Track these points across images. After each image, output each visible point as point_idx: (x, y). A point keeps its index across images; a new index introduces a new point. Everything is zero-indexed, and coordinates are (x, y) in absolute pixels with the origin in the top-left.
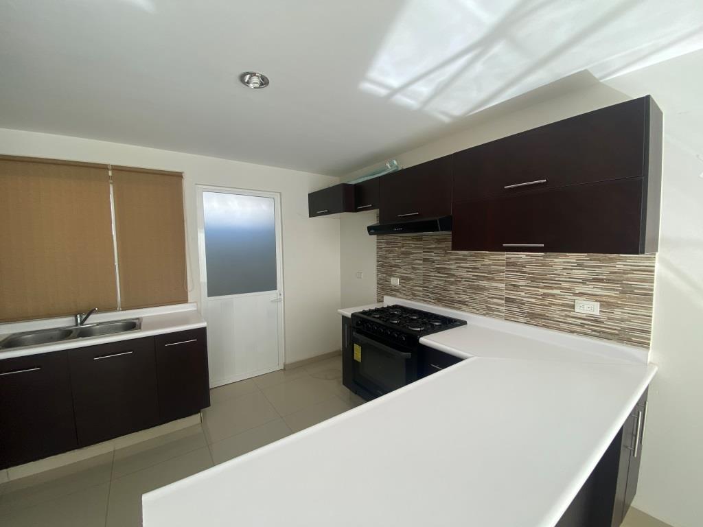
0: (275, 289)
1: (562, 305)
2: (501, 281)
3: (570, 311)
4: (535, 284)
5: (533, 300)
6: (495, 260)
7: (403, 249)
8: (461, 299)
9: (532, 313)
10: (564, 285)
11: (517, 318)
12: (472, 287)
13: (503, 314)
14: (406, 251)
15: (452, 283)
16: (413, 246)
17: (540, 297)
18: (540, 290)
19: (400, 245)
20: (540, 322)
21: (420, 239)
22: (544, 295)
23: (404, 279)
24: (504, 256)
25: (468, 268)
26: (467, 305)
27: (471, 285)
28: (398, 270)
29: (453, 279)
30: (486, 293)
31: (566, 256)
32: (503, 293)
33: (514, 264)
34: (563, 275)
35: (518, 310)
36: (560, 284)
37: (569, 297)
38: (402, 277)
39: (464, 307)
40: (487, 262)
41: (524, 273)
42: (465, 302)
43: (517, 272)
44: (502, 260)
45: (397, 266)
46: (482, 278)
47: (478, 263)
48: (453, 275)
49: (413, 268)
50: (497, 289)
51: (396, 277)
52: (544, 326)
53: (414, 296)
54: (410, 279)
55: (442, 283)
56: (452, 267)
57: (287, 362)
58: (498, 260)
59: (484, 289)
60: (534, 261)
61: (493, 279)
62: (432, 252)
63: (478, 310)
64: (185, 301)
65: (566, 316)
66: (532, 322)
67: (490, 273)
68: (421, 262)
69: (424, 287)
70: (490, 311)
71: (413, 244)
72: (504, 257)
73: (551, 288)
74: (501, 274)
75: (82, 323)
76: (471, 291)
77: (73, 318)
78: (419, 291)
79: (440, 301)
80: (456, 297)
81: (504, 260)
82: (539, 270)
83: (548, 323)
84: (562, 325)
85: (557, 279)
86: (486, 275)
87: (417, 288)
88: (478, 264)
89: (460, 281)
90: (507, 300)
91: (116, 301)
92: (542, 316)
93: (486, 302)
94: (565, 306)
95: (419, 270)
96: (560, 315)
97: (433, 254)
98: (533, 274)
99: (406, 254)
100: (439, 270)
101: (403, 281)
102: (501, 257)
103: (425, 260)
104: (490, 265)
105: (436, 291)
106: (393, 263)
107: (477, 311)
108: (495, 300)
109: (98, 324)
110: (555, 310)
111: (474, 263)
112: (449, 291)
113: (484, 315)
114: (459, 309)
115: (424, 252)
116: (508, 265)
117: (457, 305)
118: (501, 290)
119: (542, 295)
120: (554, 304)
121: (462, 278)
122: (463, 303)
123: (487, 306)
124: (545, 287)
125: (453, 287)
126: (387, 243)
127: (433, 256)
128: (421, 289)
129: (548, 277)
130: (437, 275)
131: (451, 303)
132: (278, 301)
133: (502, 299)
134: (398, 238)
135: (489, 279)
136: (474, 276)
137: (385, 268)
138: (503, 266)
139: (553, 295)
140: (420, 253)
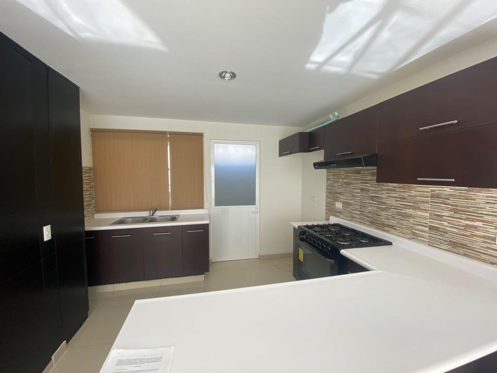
0: (255, 204)
1: (483, 237)
2: (426, 210)
3: (492, 244)
4: (458, 216)
5: (456, 230)
6: (421, 192)
7: (345, 181)
8: (390, 224)
9: (454, 242)
10: (486, 218)
11: (440, 245)
12: (400, 214)
13: (427, 240)
14: (348, 182)
15: (383, 210)
16: (353, 178)
17: (463, 228)
18: (463, 221)
19: (343, 177)
20: (462, 251)
21: (358, 172)
22: (467, 225)
23: (346, 204)
24: (430, 188)
25: (397, 198)
26: (395, 229)
27: (399, 212)
28: (342, 197)
29: (384, 207)
30: (412, 220)
31: (489, 191)
32: (428, 221)
33: (438, 196)
34: (485, 208)
35: (441, 238)
36: (483, 217)
37: (491, 230)
38: (344, 202)
39: (392, 231)
40: (413, 193)
41: (447, 204)
42: (393, 226)
43: (441, 203)
44: (427, 192)
45: (340, 193)
46: (409, 207)
47: (405, 193)
48: (384, 203)
49: (353, 196)
50: (421, 217)
51: (340, 202)
52: (465, 255)
53: (353, 218)
54: (350, 204)
55: (375, 209)
56: (383, 196)
57: (261, 254)
58: (424, 192)
59: (410, 216)
60: (458, 194)
61: (419, 208)
62: (368, 183)
63: (405, 234)
64: (202, 207)
65: (488, 248)
66: (454, 250)
67: (416, 202)
68: (359, 191)
69: (360, 211)
70: (414, 236)
71: (353, 176)
72: (429, 190)
73: (473, 220)
74: (426, 205)
75: (152, 215)
76: (400, 217)
77: (149, 212)
78: (357, 214)
79: (373, 223)
80: (386, 222)
81: (429, 192)
82: (462, 202)
83: (470, 253)
84: (482, 256)
85: (479, 212)
86: (412, 204)
87: (355, 212)
88: (406, 195)
89: (390, 209)
90: (431, 228)
91: (169, 204)
92: (463, 246)
93: (412, 228)
94: (486, 238)
95: (357, 197)
96: (481, 247)
97: (368, 185)
98: (456, 206)
99: (348, 184)
100: (373, 198)
101: (344, 205)
102: (426, 190)
103: (362, 190)
104: (415, 196)
105: (370, 215)
106: (338, 190)
107: (403, 235)
108: (420, 227)
109: (160, 216)
110: (477, 241)
111: (403, 194)
112: (380, 216)
113: (410, 239)
114: (388, 232)
115: (361, 183)
116: (432, 196)
117: (386, 228)
118: (425, 218)
119: (464, 226)
120: (476, 236)
121: (391, 206)
122: (392, 227)
123: (412, 232)
124: (467, 219)
125: (384, 213)
126: (334, 175)
127: (368, 186)
128: (359, 212)
129: (471, 209)
130: (371, 202)
131: (382, 226)
132: (256, 212)
133: (427, 227)
134: (342, 171)
135: (415, 208)
136: (401, 204)
137: (332, 195)
138: (428, 197)
139: (475, 227)
140: (359, 184)
